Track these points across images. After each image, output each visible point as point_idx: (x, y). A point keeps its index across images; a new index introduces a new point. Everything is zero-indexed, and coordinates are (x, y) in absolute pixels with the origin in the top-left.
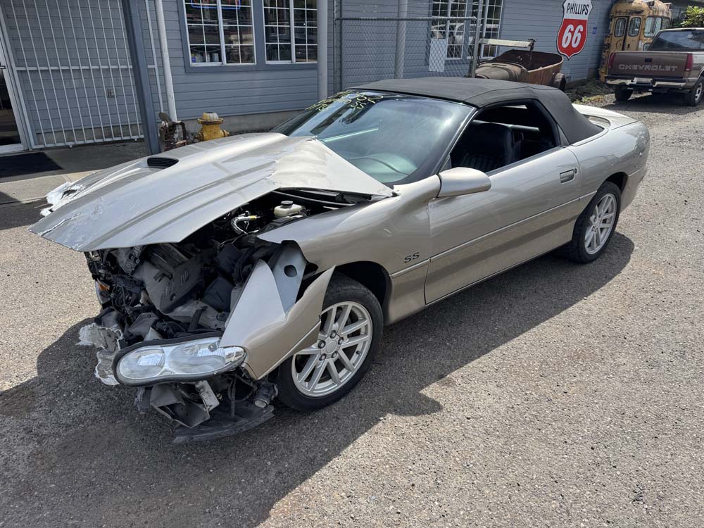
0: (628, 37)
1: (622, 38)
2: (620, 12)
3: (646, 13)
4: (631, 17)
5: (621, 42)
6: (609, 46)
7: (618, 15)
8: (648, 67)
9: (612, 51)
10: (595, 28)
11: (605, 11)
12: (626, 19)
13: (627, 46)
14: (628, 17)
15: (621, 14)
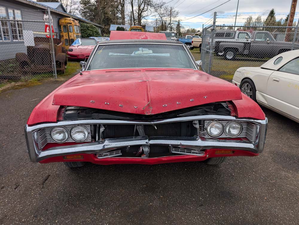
0: (69, 33)
1: (67, 33)
2: (63, 23)
3: (73, 23)
4: (68, 25)
5: (68, 35)
6: (63, 36)
7: (63, 24)
9: (65, 38)
10: (56, 29)
11: (57, 22)
12: (67, 26)
13: (70, 36)
14: (67, 25)
15: (64, 24)
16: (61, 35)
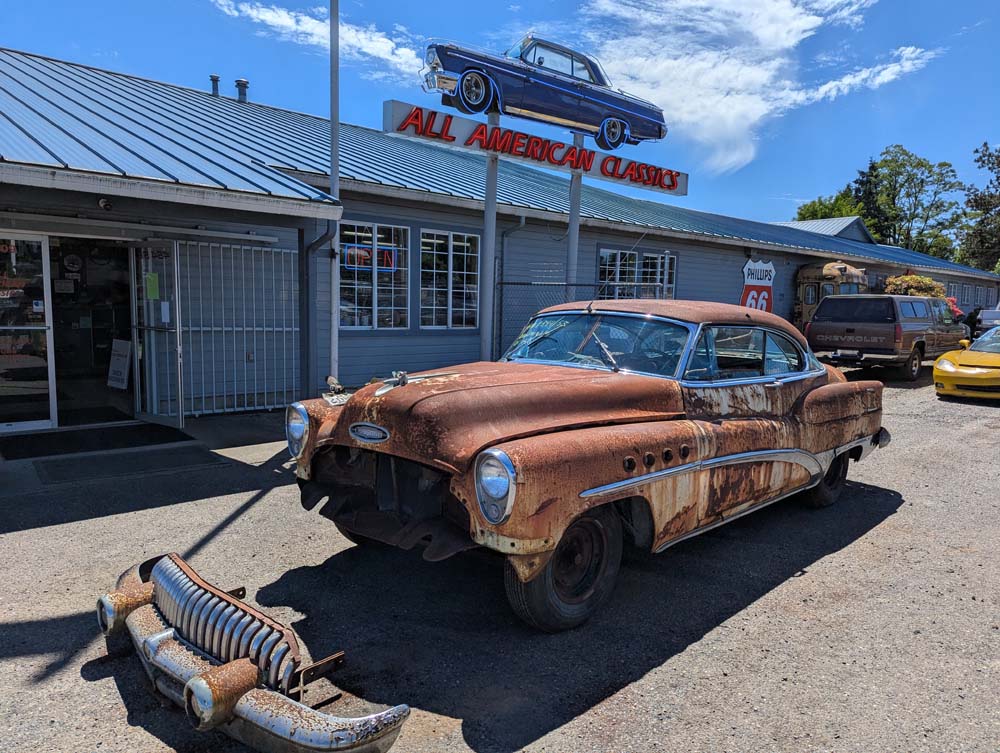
1: (815, 305)
2: (808, 278)
3: (838, 279)
6: (800, 314)
7: (806, 281)
8: (851, 338)
10: (782, 295)
11: (790, 277)
12: (816, 285)
14: (819, 284)
15: (810, 280)
16: (796, 311)
